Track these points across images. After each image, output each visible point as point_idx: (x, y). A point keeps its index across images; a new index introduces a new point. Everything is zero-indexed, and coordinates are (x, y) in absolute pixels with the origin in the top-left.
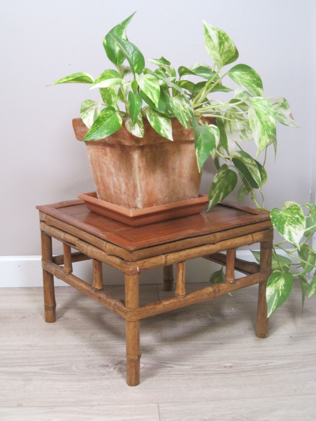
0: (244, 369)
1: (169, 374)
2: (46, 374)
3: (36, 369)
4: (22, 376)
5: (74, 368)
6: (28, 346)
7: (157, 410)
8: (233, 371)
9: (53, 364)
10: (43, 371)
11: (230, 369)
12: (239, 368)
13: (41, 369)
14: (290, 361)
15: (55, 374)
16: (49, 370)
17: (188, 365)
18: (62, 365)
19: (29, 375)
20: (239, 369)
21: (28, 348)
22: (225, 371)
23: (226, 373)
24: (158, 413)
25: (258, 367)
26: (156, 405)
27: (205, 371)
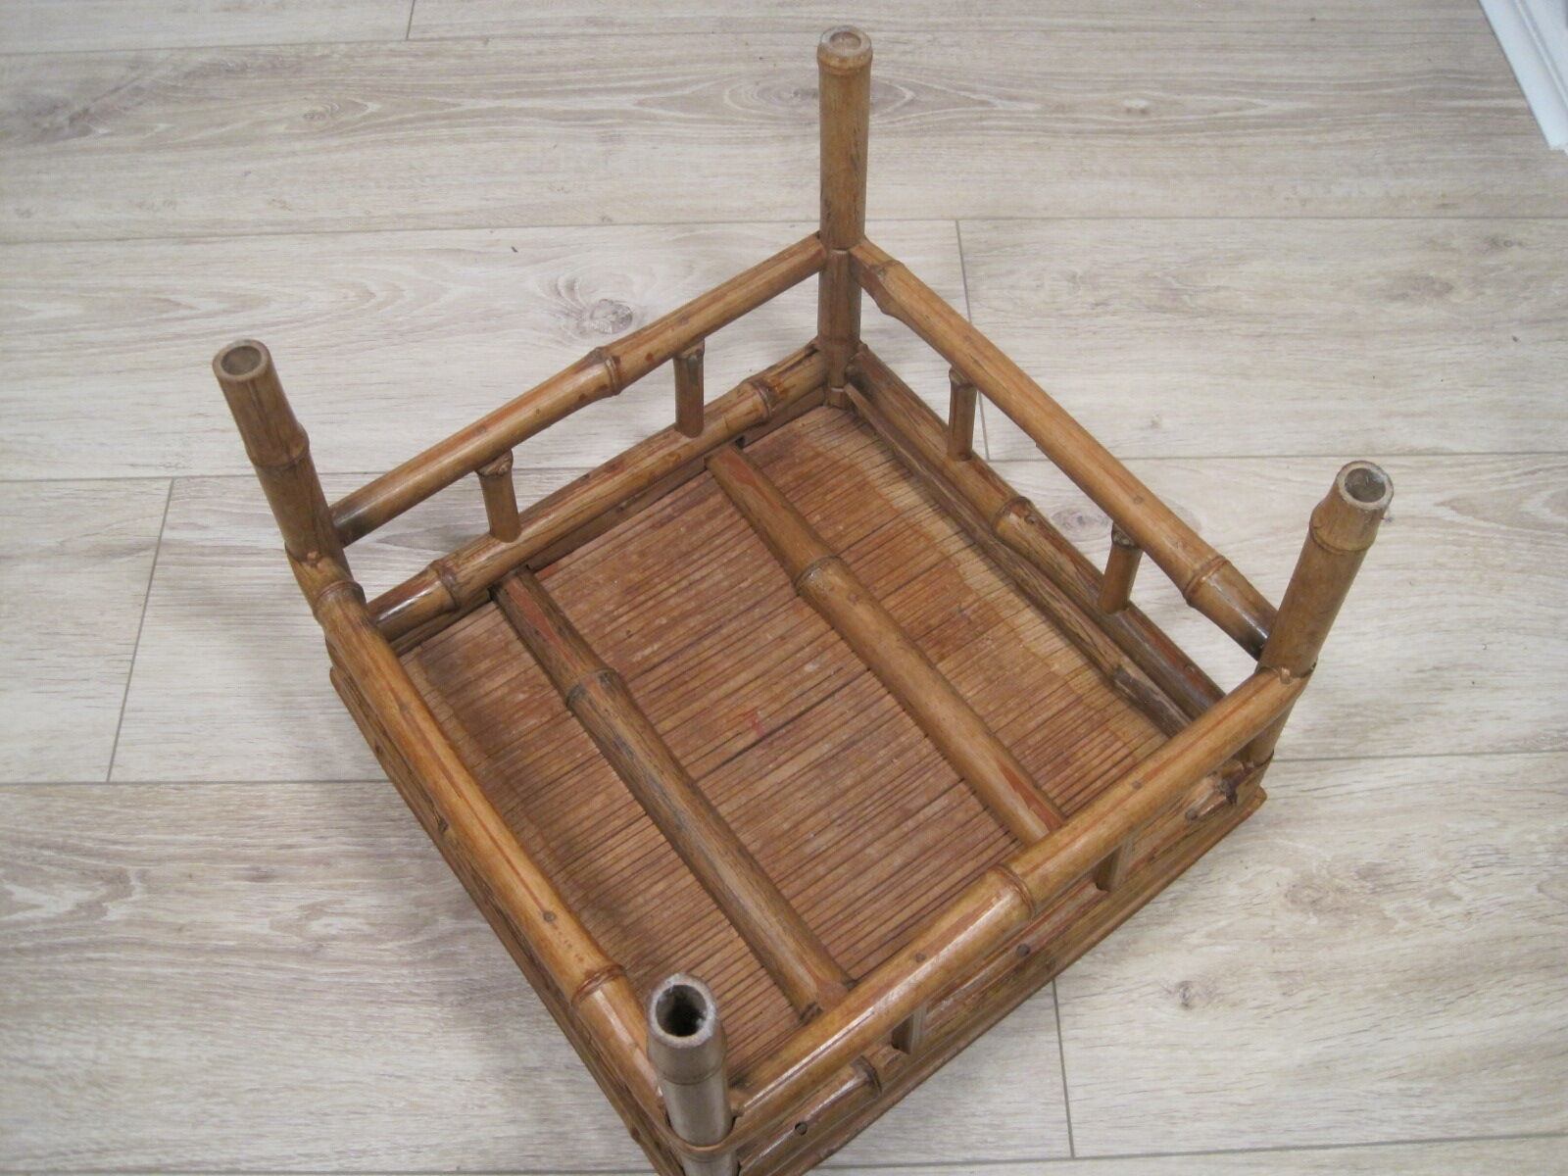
0: (1178, 121)
1: (983, 128)
2: (654, 118)
3: (626, 102)
4: (593, 126)
5: (727, 100)
6: (591, 21)
7: (956, 241)
8: (1149, 126)
9: (667, 87)
10: (646, 110)
11: (1142, 120)
12: (1164, 118)
13: (641, 103)
14: (1305, 105)
15: (679, 120)
16: (662, 105)
17: (1031, 100)
18: (695, 88)
19: (609, 121)
20: (1165, 122)
21: (593, 30)
22: (1128, 124)
23: (1131, 133)
24: (957, 248)
25: (1215, 119)
26: (953, 224)
27: (1076, 121)
